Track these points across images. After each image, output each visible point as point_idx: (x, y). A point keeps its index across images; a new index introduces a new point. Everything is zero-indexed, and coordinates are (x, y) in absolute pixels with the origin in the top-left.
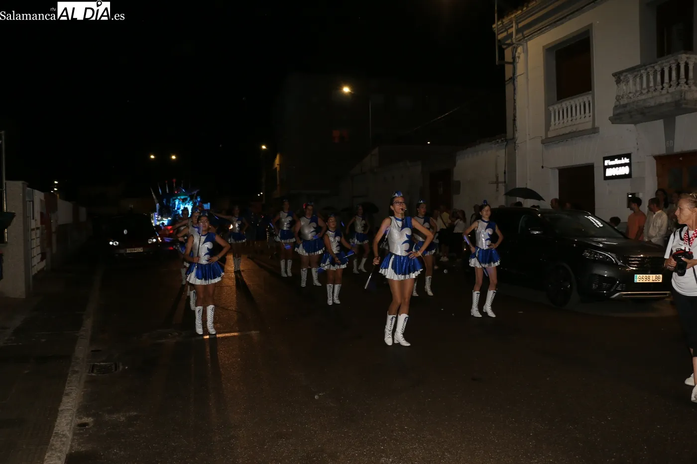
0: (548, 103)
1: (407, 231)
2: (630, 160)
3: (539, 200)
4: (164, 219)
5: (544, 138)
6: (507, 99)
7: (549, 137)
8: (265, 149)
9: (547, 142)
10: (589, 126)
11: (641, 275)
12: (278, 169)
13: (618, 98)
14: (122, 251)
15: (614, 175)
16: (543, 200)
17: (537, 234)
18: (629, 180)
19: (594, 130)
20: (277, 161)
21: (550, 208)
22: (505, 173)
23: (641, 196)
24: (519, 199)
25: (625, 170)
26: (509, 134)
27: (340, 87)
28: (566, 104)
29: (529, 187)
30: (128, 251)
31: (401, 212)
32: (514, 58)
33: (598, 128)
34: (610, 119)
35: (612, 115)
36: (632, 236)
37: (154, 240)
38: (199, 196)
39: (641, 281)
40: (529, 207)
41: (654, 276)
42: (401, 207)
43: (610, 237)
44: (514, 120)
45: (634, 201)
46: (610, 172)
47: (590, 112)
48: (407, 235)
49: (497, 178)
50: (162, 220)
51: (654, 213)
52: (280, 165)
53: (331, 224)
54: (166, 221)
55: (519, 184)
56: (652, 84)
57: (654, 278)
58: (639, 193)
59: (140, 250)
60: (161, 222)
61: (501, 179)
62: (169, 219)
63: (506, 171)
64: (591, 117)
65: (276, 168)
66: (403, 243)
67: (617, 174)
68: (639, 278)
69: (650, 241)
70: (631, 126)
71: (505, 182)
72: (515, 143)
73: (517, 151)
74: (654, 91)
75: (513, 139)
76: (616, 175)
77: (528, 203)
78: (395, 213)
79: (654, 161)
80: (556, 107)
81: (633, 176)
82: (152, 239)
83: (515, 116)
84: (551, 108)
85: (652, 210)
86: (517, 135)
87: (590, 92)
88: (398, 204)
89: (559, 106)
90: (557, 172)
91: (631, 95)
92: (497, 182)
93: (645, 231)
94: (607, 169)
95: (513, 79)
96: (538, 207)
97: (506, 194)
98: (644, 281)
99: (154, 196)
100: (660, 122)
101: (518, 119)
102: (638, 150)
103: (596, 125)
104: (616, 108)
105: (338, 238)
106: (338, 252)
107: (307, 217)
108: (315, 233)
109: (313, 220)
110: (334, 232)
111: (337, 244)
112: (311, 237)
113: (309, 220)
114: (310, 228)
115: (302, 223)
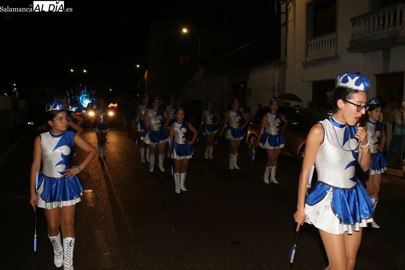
0: (308, 38)
3: (299, 102)
4: (73, 108)
5: (304, 61)
6: (282, 36)
7: (307, 61)
8: (138, 67)
9: (306, 65)
10: (333, 54)
12: (146, 80)
13: (353, 35)
16: (302, 102)
17: (296, 125)
19: (337, 57)
20: (146, 75)
22: (279, 83)
24: (287, 101)
26: (282, 59)
27: (181, 29)
28: (319, 40)
29: (293, 94)
30: (40, 128)
32: (287, 10)
33: (339, 56)
34: (348, 49)
35: (349, 47)
44: (286, 50)
47: (334, 45)
49: (274, 87)
50: (72, 109)
52: (147, 77)
53: (179, 117)
54: (74, 110)
55: (288, 91)
56: (376, 26)
61: (276, 87)
62: (76, 108)
63: (280, 82)
64: (335, 48)
66: (348, 166)
70: (361, 55)
71: (279, 90)
72: (286, 65)
73: (286, 70)
74: (378, 30)
75: (285, 62)
77: (293, 104)
79: (375, 78)
80: (312, 42)
83: (286, 48)
84: (309, 43)
86: (287, 60)
87: (335, 32)
89: (314, 41)
90: (312, 84)
91: (362, 33)
92: (274, 90)
95: (286, 23)
96: (298, 106)
99: (68, 94)
100: (381, 52)
101: (288, 49)
102: (365, 70)
103: (338, 54)
104: (351, 42)
105: (184, 130)
106: (183, 143)
107: (154, 110)
108: (160, 125)
109: (160, 112)
110: (181, 124)
111: (183, 135)
112: (156, 128)
113: (156, 113)
114: (156, 120)
115: (150, 115)
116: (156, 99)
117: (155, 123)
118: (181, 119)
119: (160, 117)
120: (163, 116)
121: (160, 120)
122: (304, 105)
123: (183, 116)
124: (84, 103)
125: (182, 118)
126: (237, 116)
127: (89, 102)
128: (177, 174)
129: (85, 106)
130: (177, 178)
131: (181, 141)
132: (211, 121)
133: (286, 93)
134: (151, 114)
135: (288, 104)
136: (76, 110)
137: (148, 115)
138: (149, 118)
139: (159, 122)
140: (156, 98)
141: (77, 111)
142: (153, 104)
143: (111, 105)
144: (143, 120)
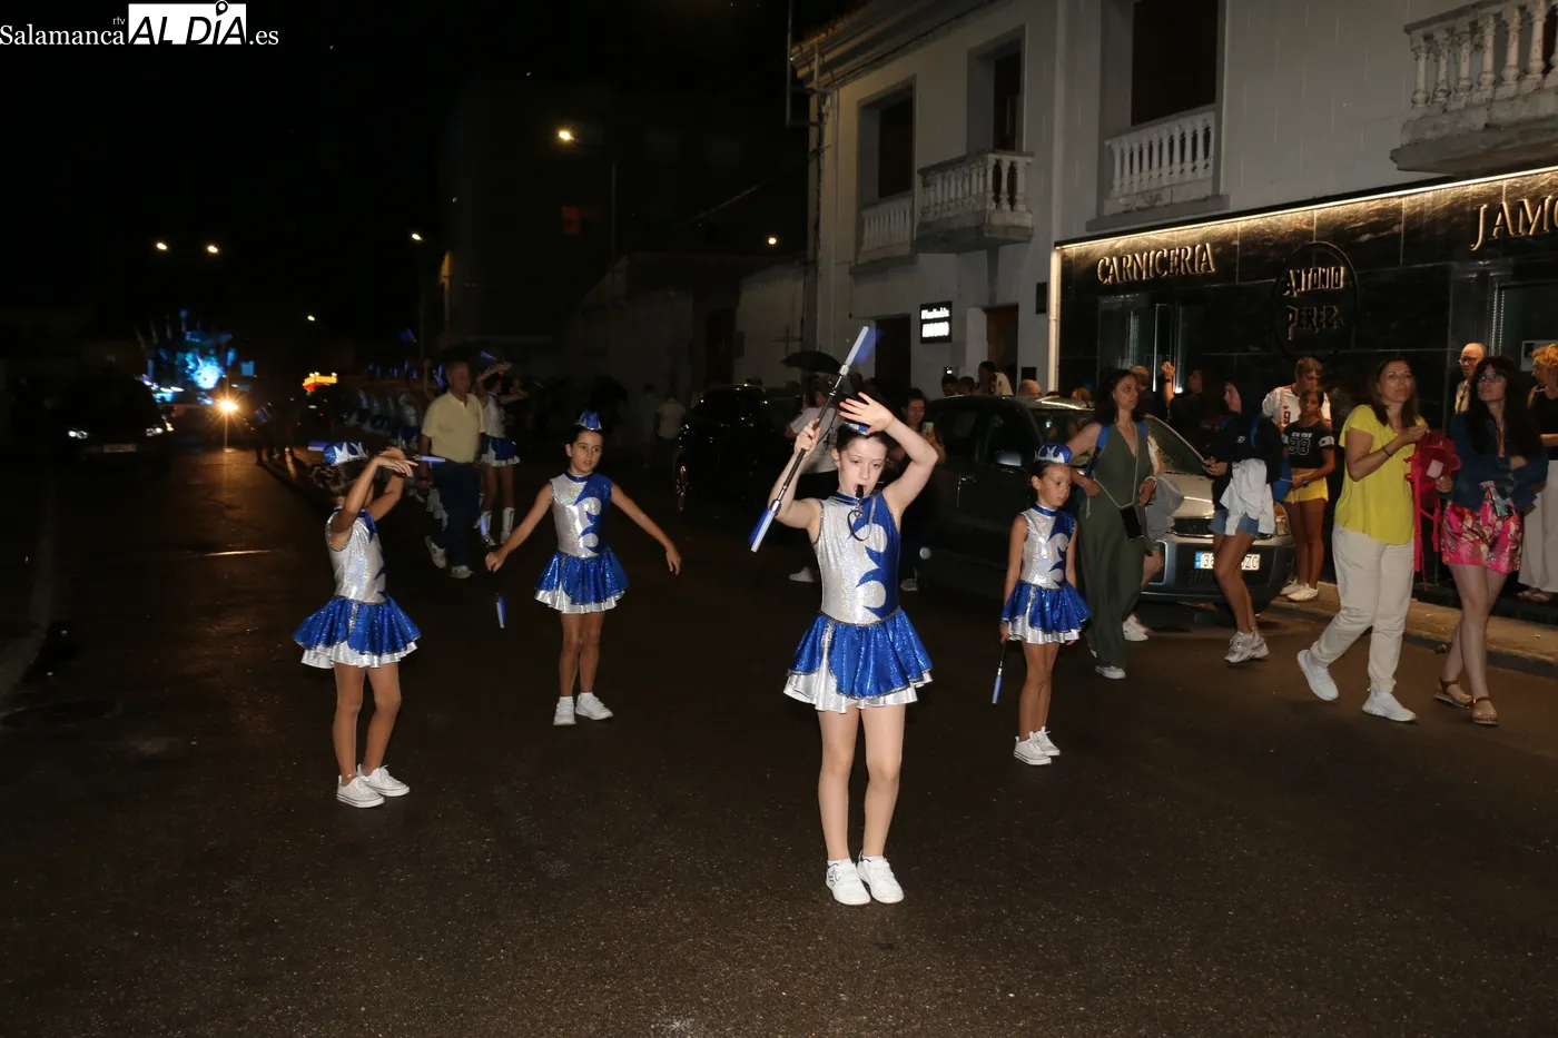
2: (950, 313)
8: (418, 242)
12: (447, 287)
14: (94, 450)
15: (932, 336)
18: (948, 344)
19: (912, 258)
20: (445, 269)
22: (802, 322)
25: (945, 329)
26: (810, 256)
27: (554, 130)
30: (107, 449)
32: (821, 116)
37: (159, 430)
38: (233, 347)
46: (927, 331)
47: (909, 226)
49: (792, 330)
50: (161, 391)
52: (451, 277)
59: (131, 448)
61: (797, 330)
62: (177, 388)
63: (804, 318)
65: (443, 284)
67: (935, 335)
71: (801, 339)
72: (816, 270)
75: (815, 262)
76: (934, 337)
79: (985, 316)
81: (953, 339)
82: (155, 428)
83: (818, 222)
86: (820, 255)
87: (910, 192)
91: (938, 208)
94: (925, 326)
95: (818, 153)
100: (984, 253)
101: (822, 226)
102: (959, 297)
129: (206, 384)
136: (175, 394)
143: (315, 378)
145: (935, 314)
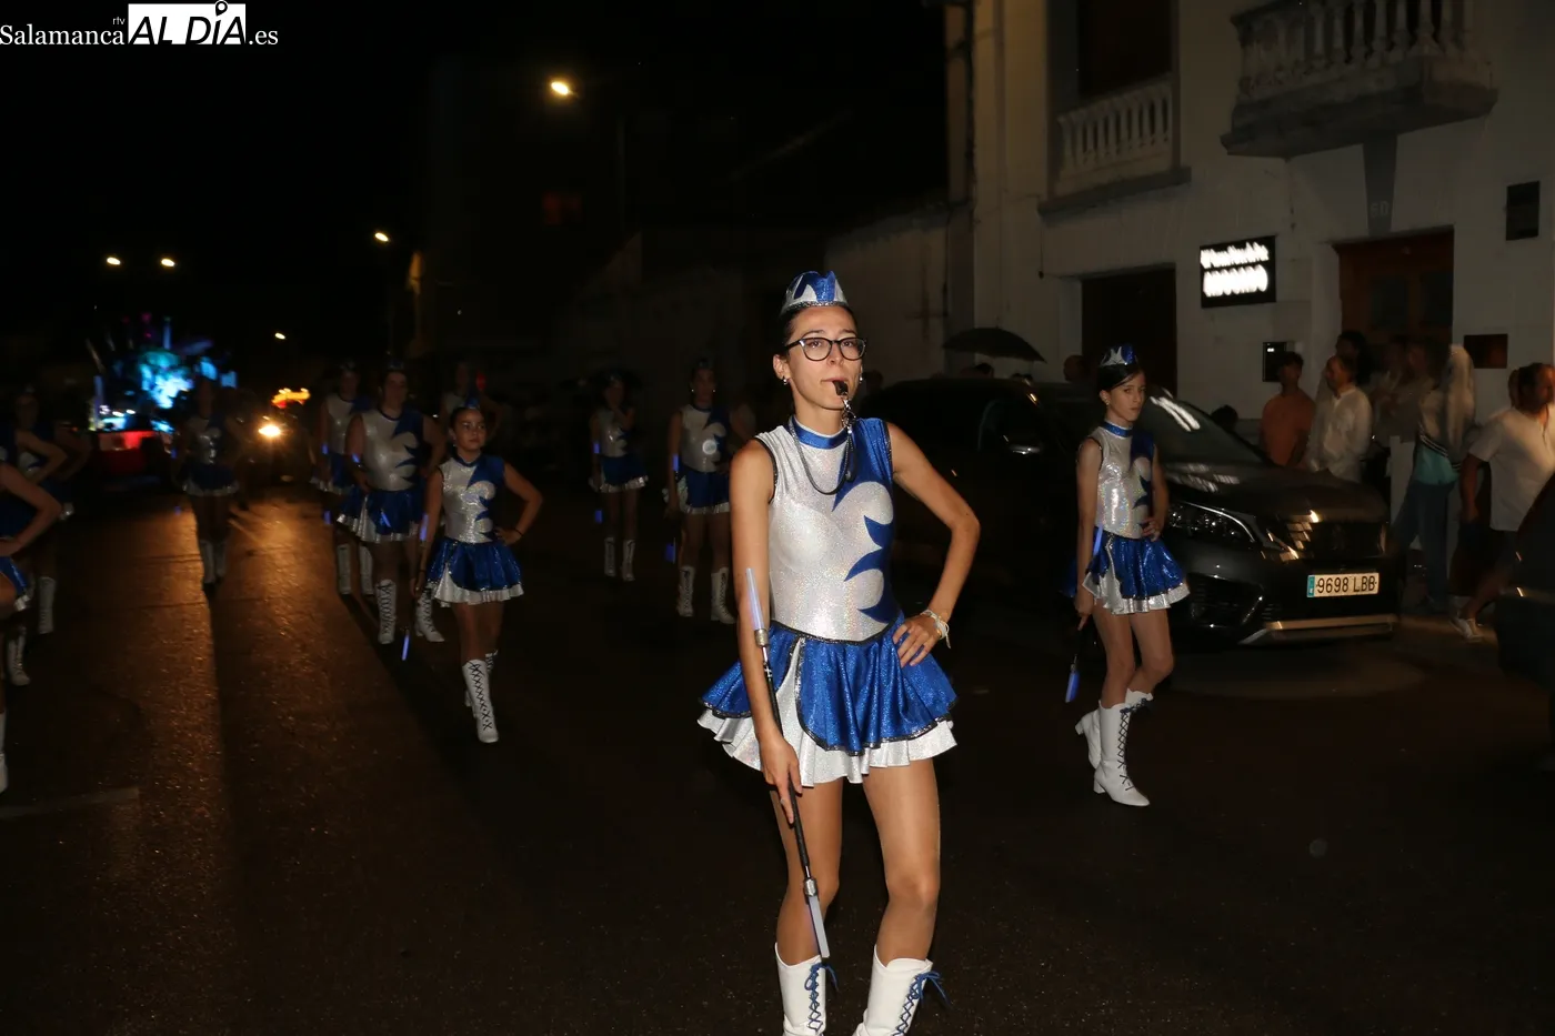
0: (1058, 103)
1: (872, 503)
2: (1272, 254)
3: (1030, 360)
4: (115, 413)
5: (1044, 198)
6: (951, 98)
7: (1059, 194)
9: (1055, 209)
10: (1162, 164)
11: (1326, 577)
12: (417, 290)
13: (1245, 85)
15: (1228, 293)
16: (1042, 359)
17: (1030, 454)
18: (1267, 306)
19: (1177, 177)
20: (415, 270)
21: (1062, 379)
22: (945, 290)
23: (1299, 349)
24: (979, 358)
25: (1257, 280)
26: (956, 195)
28: (1105, 106)
29: (1005, 326)
31: (831, 397)
33: (1189, 170)
34: (1225, 140)
35: (1229, 130)
36: (1279, 455)
39: (1325, 594)
40: (1006, 377)
41: (1359, 576)
42: (835, 373)
43: (1218, 460)
44: (970, 155)
45: (1281, 363)
46: (1214, 286)
47: (1165, 128)
48: (871, 524)
50: (110, 416)
51: (1338, 396)
52: (422, 279)
53: (467, 436)
54: (119, 420)
55: (982, 318)
56: (1339, 43)
57: (1359, 584)
58: (1293, 343)
60: (107, 421)
62: (131, 412)
63: (949, 283)
64: (1170, 141)
65: (413, 288)
66: (855, 571)
67: (1237, 292)
68: (1321, 585)
69: (1327, 470)
70: (1276, 163)
71: (945, 314)
72: (971, 213)
73: (975, 234)
74: (1346, 61)
75: (967, 201)
76: (1233, 294)
77: (1005, 368)
78: (801, 404)
79: (1335, 259)
80: (1074, 116)
81: (1280, 295)
83: (970, 143)
84: (1062, 119)
85: (1331, 386)
86: (976, 191)
87: (1169, 76)
88: (815, 353)
89: (1085, 113)
90: (1079, 286)
92: (924, 315)
93: (1312, 444)
94: (1208, 277)
95: (967, 45)
97: (946, 346)
98: (1333, 594)
99: (95, 356)
100: (1355, 153)
101: (978, 152)
102: (1293, 226)
103: (1184, 160)
104: (1239, 110)
105: (484, 489)
106: (482, 539)
107: (386, 413)
108: (411, 467)
109: (407, 423)
110: (470, 466)
111: (482, 509)
112: (394, 480)
113: (392, 424)
114: (395, 449)
115: (370, 431)
116: (392, 371)
117: (390, 463)
118: (474, 446)
119: (409, 439)
120: (419, 434)
121: (408, 449)
122: (1052, 371)
123: (482, 436)
124: (160, 391)
125: (476, 440)
126: (709, 422)
127: (184, 385)
128: (476, 662)
129: (165, 402)
130: (477, 678)
131: (473, 532)
132: (622, 443)
133: (976, 326)
134: (375, 426)
135: (985, 368)
136: (129, 418)
137: (364, 431)
138: (368, 447)
139: (404, 456)
140: (392, 367)
141: (133, 424)
142: (380, 390)
143: (285, 394)
144: (342, 452)
145: (1234, 255)
